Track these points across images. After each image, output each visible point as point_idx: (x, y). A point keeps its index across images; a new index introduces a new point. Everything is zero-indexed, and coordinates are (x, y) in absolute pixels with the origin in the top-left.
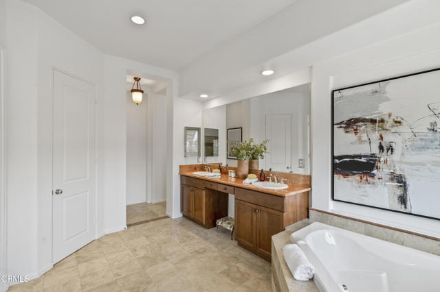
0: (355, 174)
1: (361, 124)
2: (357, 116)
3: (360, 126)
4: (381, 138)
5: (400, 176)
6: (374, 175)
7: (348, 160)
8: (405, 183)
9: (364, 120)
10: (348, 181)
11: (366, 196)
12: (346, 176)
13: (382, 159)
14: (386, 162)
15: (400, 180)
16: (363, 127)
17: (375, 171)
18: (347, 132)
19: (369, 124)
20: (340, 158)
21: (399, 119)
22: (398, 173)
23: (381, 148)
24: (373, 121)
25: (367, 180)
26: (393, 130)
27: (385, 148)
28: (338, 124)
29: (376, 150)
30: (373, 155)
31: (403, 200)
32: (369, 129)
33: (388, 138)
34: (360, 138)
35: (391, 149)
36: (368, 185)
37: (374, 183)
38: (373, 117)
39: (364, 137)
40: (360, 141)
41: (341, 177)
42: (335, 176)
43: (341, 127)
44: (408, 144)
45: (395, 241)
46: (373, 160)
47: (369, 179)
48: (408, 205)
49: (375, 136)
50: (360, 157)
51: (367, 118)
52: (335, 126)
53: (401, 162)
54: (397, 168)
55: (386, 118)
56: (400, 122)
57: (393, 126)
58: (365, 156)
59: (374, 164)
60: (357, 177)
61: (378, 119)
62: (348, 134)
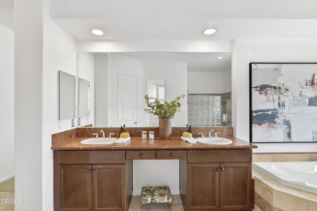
0: (265, 122)
1: (268, 89)
2: (266, 83)
3: (268, 90)
4: (279, 99)
5: (288, 121)
6: (276, 122)
7: (261, 113)
8: (290, 125)
9: (270, 87)
10: (261, 127)
11: (272, 136)
12: (260, 124)
13: (280, 112)
14: (281, 113)
15: (287, 123)
16: (270, 91)
17: (276, 120)
18: (260, 94)
19: (273, 89)
20: (256, 112)
21: (287, 88)
22: (287, 119)
23: (279, 104)
24: (275, 88)
25: (272, 126)
26: (285, 94)
27: (281, 105)
28: (254, 88)
29: (277, 106)
30: (275, 109)
31: (289, 135)
32: (273, 92)
33: (283, 99)
34: (268, 98)
35: (284, 105)
36: (273, 129)
37: (276, 127)
38: (275, 85)
39: (271, 98)
40: (268, 100)
41: (257, 125)
42: (253, 125)
43: (257, 90)
44: (291, 102)
45: (286, 160)
46: (275, 113)
47: (273, 125)
48: (292, 138)
49: (276, 97)
50: (268, 110)
51: (272, 85)
52: (253, 89)
53: (288, 113)
54: (287, 117)
55: (281, 87)
56: (288, 90)
57: (285, 92)
58: (271, 110)
59: (275, 115)
60: (267, 124)
61: (278, 87)
62: (261, 95)
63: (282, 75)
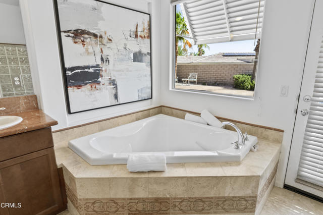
0: (86, 84)
1: (86, 36)
2: (83, 27)
3: (86, 39)
4: (102, 52)
5: (114, 81)
6: (100, 82)
7: (79, 71)
8: (116, 85)
9: (88, 33)
10: (82, 91)
11: (96, 101)
12: (79, 87)
13: (104, 69)
14: (106, 71)
15: (113, 83)
16: (89, 39)
17: (100, 79)
18: (75, 42)
19: (93, 37)
20: (72, 69)
21: (110, 38)
22: (113, 78)
23: (102, 59)
24: (95, 36)
25: (95, 88)
26: (108, 45)
27: (105, 60)
28: (65, 32)
29: (99, 62)
30: (98, 66)
31: (116, 97)
32: (93, 42)
33: (106, 52)
34: (87, 50)
35: (108, 60)
36: (96, 91)
37: (100, 89)
38: (94, 32)
39: (91, 50)
40: (88, 53)
41: (75, 88)
42: (69, 89)
43: (69, 36)
44: (116, 57)
45: (115, 126)
46: (98, 70)
47: (97, 86)
48: (119, 100)
49: (98, 49)
50: (88, 67)
51: (91, 31)
52: (63, 34)
53: (113, 70)
54: (112, 75)
55: (103, 36)
56: (111, 40)
57: (108, 42)
58: (93, 67)
59: (99, 73)
60: (88, 86)
61: (98, 35)
62: (76, 45)
63: (103, 19)
